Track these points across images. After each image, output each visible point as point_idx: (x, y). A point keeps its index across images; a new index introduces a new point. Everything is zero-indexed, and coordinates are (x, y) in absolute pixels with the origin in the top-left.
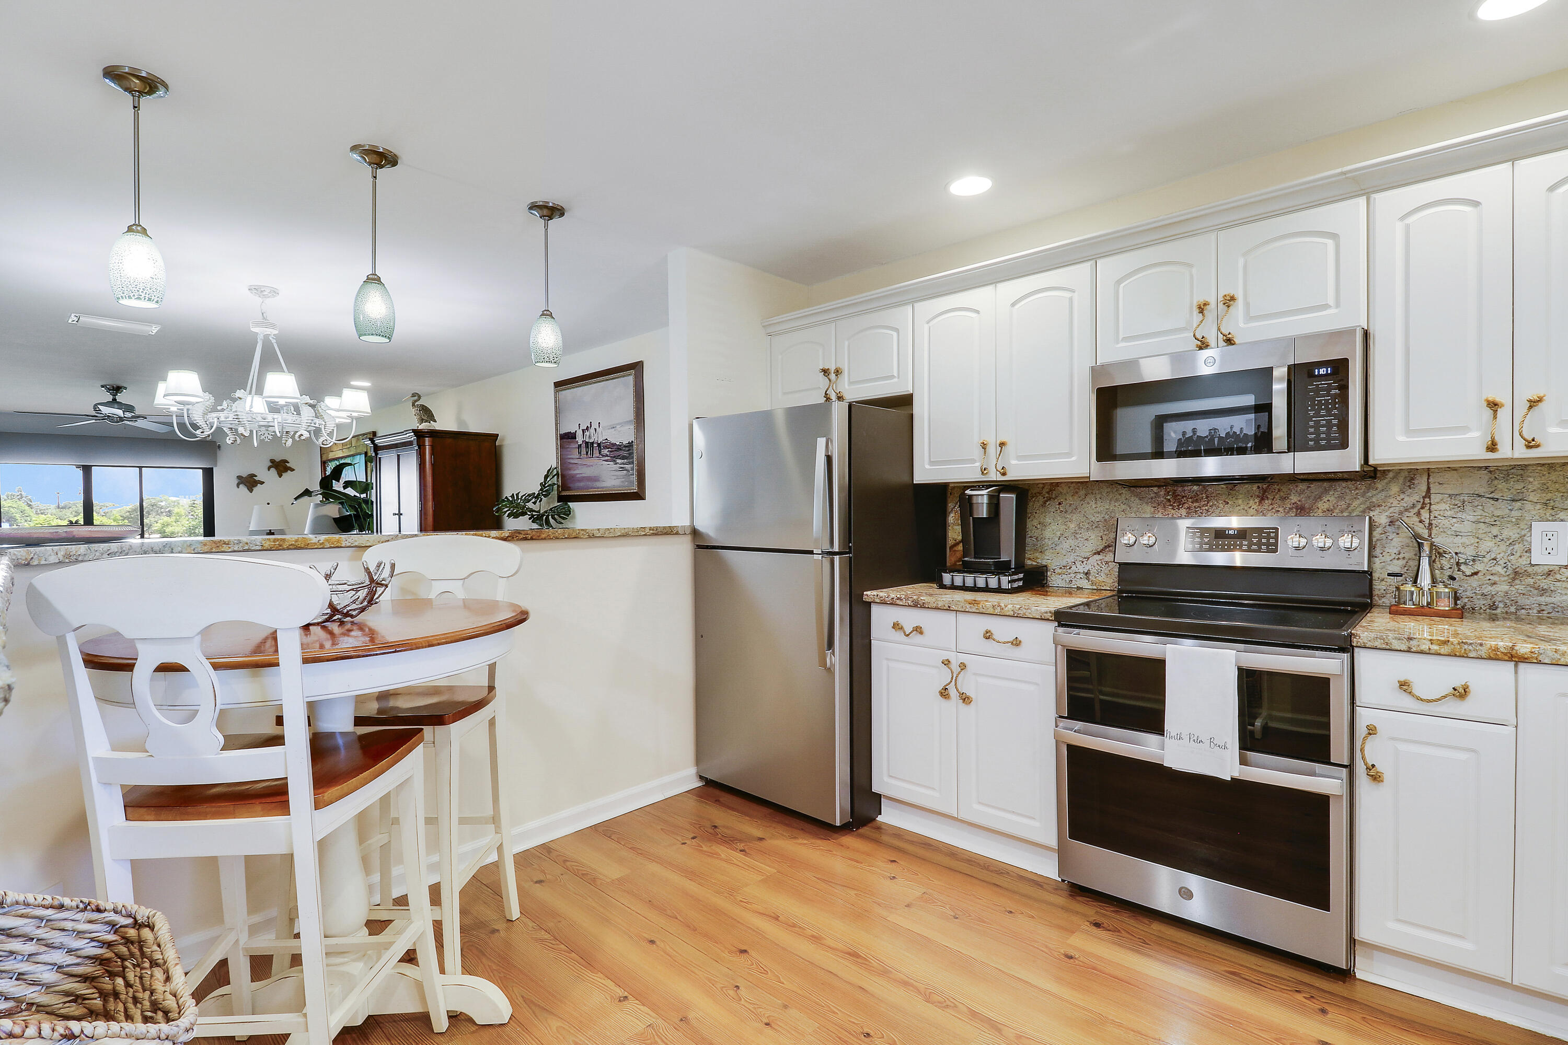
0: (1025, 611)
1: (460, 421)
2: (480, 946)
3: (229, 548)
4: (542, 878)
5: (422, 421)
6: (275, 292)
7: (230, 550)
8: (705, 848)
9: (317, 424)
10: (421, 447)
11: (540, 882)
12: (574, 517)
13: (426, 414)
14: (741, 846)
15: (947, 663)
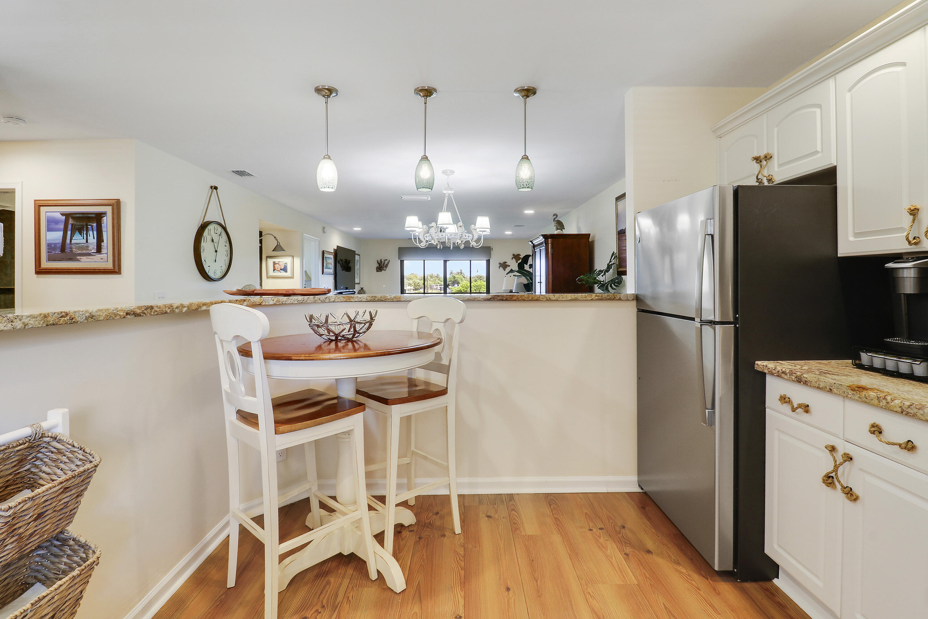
0: (916, 411)
1: (579, 228)
2: (430, 540)
3: (354, 300)
4: (492, 515)
5: (557, 229)
6: (452, 172)
7: (354, 301)
8: (601, 540)
9: (467, 236)
10: (547, 243)
11: (489, 517)
12: (624, 285)
13: (560, 225)
14: (628, 550)
15: (833, 449)
